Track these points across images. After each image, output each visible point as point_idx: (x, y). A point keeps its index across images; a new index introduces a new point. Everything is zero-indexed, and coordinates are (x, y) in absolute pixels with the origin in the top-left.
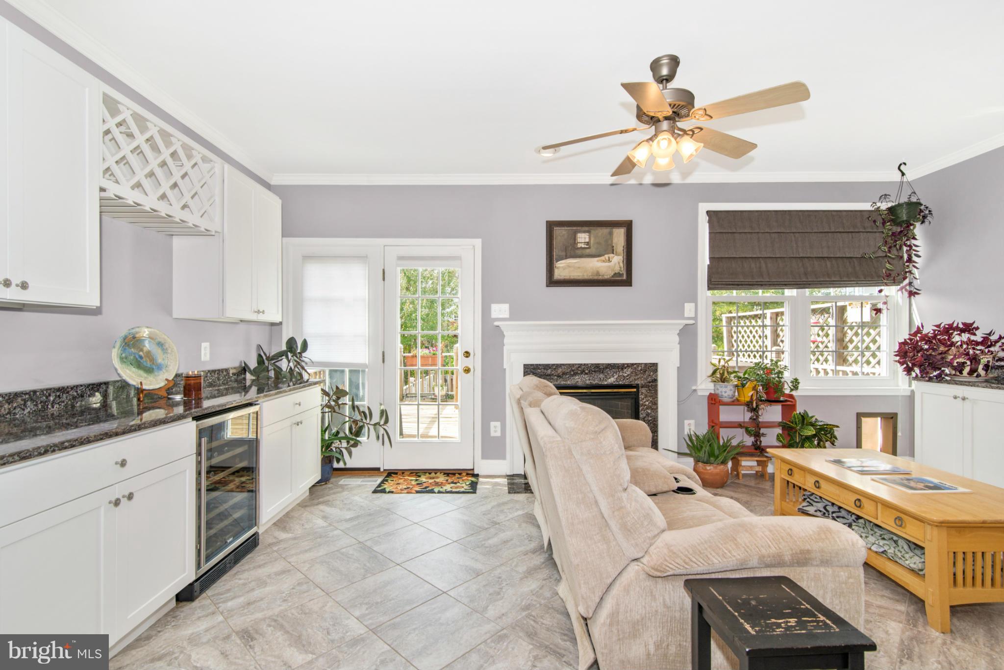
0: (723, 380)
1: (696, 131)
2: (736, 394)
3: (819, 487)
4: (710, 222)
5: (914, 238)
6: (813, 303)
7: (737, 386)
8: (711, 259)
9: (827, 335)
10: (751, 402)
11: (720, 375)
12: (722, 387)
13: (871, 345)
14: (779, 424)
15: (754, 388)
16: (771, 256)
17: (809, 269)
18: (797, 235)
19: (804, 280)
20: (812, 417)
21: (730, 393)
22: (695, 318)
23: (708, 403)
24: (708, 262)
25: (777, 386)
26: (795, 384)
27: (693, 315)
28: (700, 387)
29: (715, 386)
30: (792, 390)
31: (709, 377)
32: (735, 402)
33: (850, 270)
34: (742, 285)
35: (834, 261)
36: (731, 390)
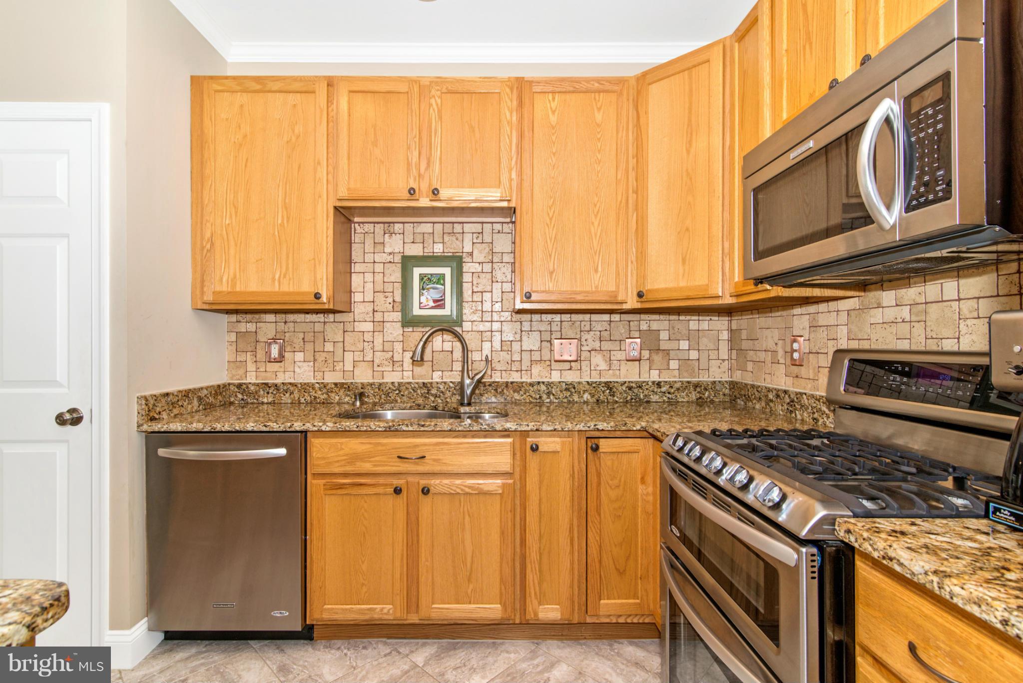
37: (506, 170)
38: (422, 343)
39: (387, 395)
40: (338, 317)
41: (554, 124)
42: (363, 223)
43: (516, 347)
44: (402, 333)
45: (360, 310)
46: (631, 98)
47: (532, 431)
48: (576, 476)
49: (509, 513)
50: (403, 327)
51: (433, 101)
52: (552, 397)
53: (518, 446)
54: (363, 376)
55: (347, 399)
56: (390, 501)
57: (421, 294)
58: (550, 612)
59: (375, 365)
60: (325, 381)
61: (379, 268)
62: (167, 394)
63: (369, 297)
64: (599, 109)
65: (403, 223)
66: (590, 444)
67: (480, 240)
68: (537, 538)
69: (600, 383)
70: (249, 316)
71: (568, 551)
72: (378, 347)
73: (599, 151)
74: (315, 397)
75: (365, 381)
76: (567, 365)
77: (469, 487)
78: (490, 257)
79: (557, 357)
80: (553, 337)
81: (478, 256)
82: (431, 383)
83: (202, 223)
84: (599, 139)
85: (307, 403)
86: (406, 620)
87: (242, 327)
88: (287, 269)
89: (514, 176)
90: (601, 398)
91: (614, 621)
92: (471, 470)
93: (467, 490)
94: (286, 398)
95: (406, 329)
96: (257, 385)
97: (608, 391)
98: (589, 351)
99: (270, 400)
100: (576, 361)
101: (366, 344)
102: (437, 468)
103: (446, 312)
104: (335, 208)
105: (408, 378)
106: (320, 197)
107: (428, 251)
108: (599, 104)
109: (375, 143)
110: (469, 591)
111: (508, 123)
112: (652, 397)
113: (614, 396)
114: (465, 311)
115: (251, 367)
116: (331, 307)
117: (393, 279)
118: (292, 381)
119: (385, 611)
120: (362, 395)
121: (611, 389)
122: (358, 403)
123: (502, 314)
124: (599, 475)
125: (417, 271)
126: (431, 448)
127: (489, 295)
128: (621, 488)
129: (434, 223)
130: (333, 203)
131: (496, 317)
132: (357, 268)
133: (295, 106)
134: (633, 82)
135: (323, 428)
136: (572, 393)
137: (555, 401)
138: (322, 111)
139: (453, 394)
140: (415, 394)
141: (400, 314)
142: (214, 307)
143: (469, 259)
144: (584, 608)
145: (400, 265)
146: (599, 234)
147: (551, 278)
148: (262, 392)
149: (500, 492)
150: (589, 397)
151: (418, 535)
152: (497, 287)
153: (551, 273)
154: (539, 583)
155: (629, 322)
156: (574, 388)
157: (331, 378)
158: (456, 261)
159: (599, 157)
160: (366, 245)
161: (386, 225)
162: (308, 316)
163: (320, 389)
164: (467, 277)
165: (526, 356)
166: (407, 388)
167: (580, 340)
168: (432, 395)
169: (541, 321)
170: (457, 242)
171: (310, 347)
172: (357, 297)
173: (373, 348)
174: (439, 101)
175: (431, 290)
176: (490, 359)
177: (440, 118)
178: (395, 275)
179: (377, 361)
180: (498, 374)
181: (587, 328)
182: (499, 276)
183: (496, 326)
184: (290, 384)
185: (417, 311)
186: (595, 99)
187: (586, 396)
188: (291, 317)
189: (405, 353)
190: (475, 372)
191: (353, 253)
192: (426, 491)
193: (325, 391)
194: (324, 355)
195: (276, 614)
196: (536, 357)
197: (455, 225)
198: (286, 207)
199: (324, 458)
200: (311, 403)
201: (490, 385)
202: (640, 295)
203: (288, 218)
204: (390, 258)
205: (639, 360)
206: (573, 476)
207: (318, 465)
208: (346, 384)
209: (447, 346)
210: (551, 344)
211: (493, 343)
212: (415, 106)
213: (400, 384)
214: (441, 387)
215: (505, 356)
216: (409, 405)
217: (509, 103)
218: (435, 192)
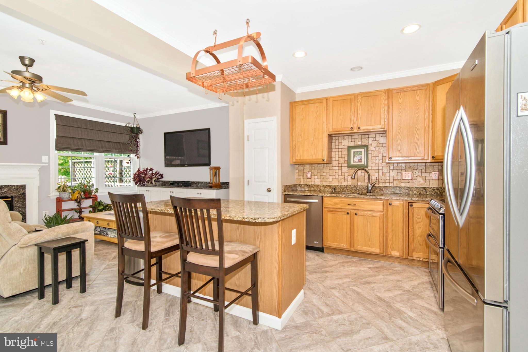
0: (64, 191)
1: (44, 90)
2: (71, 196)
3: (98, 223)
4: (56, 119)
5: (139, 139)
6: (105, 158)
7: (71, 193)
8: (57, 136)
9: (116, 171)
10: (77, 199)
11: (62, 189)
12: (63, 194)
13: (127, 175)
14: (91, 207)
15: (79, 193)
16: (87, 138)
17: (104, 145)
18: (98, 131)
19: (101, 149)
20: (103, 202)
21: (68, 196)
22: (49, 163)
23: (56, 202)
24: (55, 137)
25: (89, 191)
26: (97, 190)
27: (47, 161)
28: (51, 195)
29: (59, 194)
30: (95, 193)
31: (56, 190)
32: (70, 200)
33: (119, 147)
34: (73, 149)
35: (113, 143)
36: (67, 195)
37: (383, 119)
38: (354, 173)
39: (343, 189)
40: (328, 165)
41: (400, 102)
42: (335, 136)
43: (388, 175)
44: (347, 170)
45: (334, 163)
46: (431, 91)
47: (389, 199)
48: (405, 214)
49: (382, 223)
50: (348, 168)
51: (358, 100)
52: (401, 192)
53: (385, 204)
54: (335, 183)
55: (330, 190)
56: (346, 216)
57: (354, 158)
58: (396, 254)
59: (339, 180)
60: (324, 184)
61: (340, 150)
62: (287, 186)
63: (337, 159)
64: (418, 96)
65: (348, 136)
66: (409, 204)
67: (374, 140)
68: (391, 231)
69: (421, 188)
70: (302, 165)
71: (402, 236)
72: (340, 174)
73: (418, 110)
74: (321, 189)
75: (336, 185)
76: (407, 181)
77: (369, 214)
78: (378, 145)
79: (403, 178)
80: (402, 171)
81: (374, 145)
82: (357, 186)
83: (292, 141)
84: (418, 106)
85: (318, 191)
86: (350, 249)
87: (300, 169)
88: (315, 152)
89: (386, 120)
90: (421, 193)
91: (418, 259)
92: (370, 209)
93: (369, 215)
94: (312, 189)
95: (349, 169)
96: (304, 185)
97: (424, 191)
98: (417, 176)
99: (308, 189)
100: (411, 180)
101: (336, 173)
102: (359, 208)
103: (363, 163)
104: (328, 134)
105: (350, 184)
106: (324, 132)
107: (356, 144)
108: (418, 94)
109: (340, 115)
110: (369, 244)
111: (384, 104)
112: (443, 193)
113: (427, 192)
114: (369, 163)
115: (302, 180)
116: (327, 163)
117: (345, 153)
118: (314, 184)
119: (344, 246)
120: (335, 189)
121: (425, 190)
122: (334, 191)
123: (383, 164)
124: (413, 214)
125: (353, 151)
126: (358, 202)
127: (378, 158)
128: (421, 219)
129: (358, 135)
130: (328, 133)
131: (380, 165)
132: (333, 150)
133: (317, 107)
134: (431, 85)
135: (327, 195)
136: (409, 191)
137: (402, 193)
138: (325, 108)
139: (365, 190)
140: (352, 189)
141: (347, 164)
142: (295, 163)
143: (371, 146)
144: (407, 254)
145: (347, 149)
146: (417, 137)
147: (399, 153)
148: (305, 187)
149: (379, 216)
150: (416, 192)
151: (354, 227)
152: (381, 155)
153: (399, 151)
154: (392, 244)
155: (434, 166)
156: (410, 189)
157: (325, 183)
158: (366, 147)
159: (418, 111)
160: (336, 143)
161: (343, 137)
162: (318, 165)
163: (322, 187)
164: (370, 152)
165: (391, 178)
166: (349, 187)
167: (413, 172)
168: (358, 190)
169: (397, 166)
170: (367, 141)
171: (319, 174)
172: (333, 159)
173: (338, 175)
174: (360, 100)
175: (357, 157)
176: (378, 178)
177: (361, 105)
178: (346, 152)
179: (339, 179)
180: (381, 184)
181: (416, 168)
182: (381, 151)
183: (380, 168)
184: (314, 185)
185: (352, 163)
186: (416, 92)
187: (415, 192)
188: (313, 165)
189: (349, 177)
190: (372, 183)
191: (332, 146)
192: (356, 214)
193: (323, 187)
194: (323, 177)
195: (315, 242)
196: (395, 178)
197: (366, 135)
198: (314, 135)
199: (327, 203)
200: (319, 191)
201: (378, 187)
202: (433, 157)
203: (315, 138)
204: (344, 147)
205: (438, 180)
206: (403, 214)
207: (326, 205)
208: (330, 185)
209: (363, 174)
210: (401, 174)
211: (379, 173)
212: (353, 103)
213: (347, 186)
214: (361, 187)
215: (383, 178)
216: (350, 192)
217: (384, 98)
218: (359, 128)
